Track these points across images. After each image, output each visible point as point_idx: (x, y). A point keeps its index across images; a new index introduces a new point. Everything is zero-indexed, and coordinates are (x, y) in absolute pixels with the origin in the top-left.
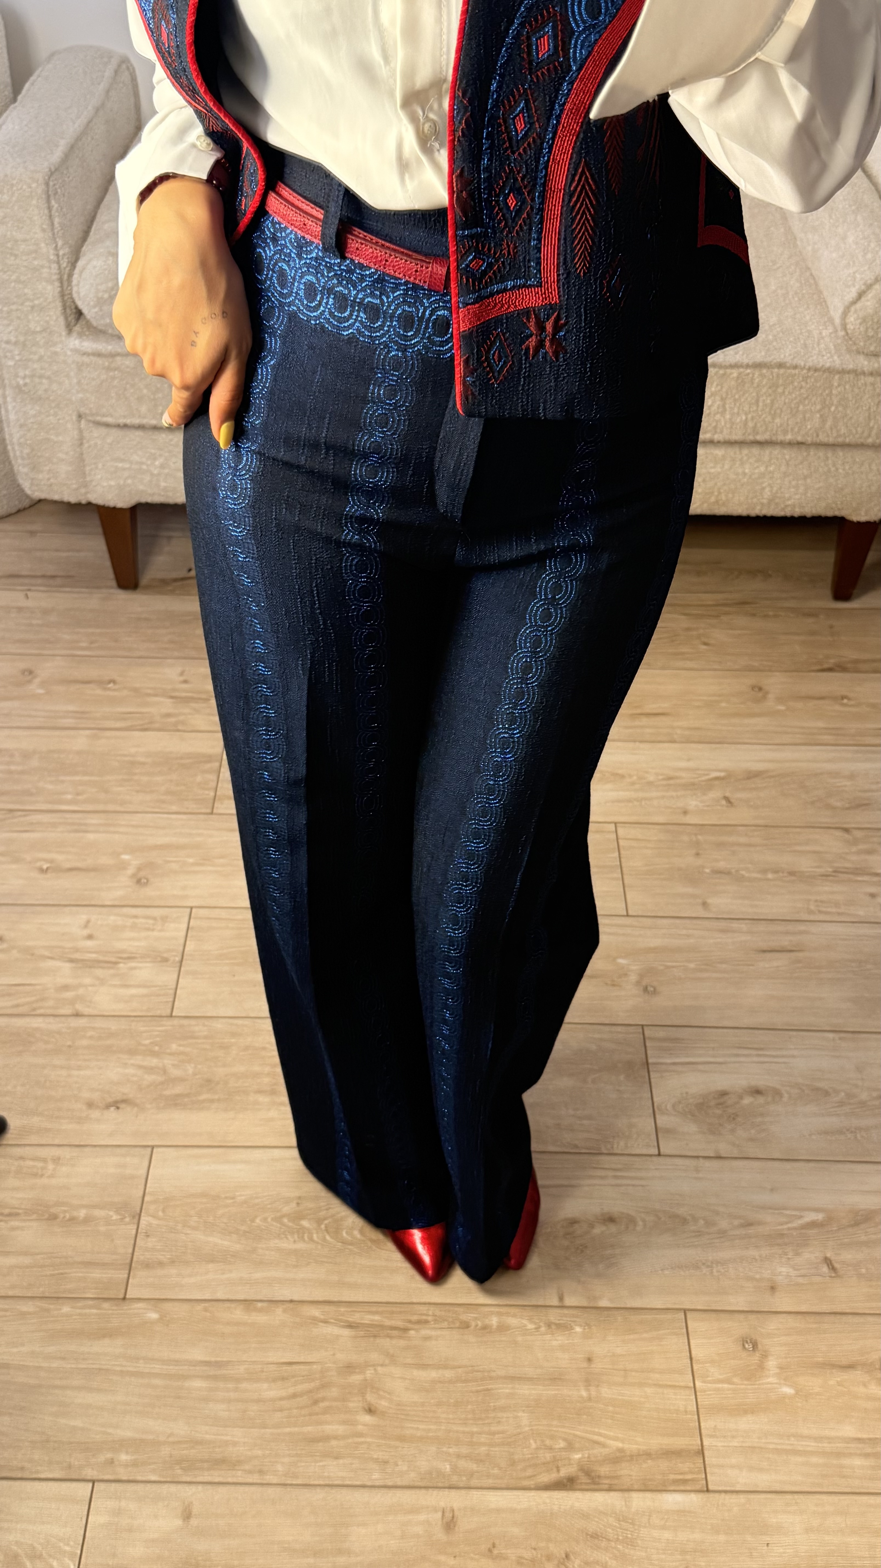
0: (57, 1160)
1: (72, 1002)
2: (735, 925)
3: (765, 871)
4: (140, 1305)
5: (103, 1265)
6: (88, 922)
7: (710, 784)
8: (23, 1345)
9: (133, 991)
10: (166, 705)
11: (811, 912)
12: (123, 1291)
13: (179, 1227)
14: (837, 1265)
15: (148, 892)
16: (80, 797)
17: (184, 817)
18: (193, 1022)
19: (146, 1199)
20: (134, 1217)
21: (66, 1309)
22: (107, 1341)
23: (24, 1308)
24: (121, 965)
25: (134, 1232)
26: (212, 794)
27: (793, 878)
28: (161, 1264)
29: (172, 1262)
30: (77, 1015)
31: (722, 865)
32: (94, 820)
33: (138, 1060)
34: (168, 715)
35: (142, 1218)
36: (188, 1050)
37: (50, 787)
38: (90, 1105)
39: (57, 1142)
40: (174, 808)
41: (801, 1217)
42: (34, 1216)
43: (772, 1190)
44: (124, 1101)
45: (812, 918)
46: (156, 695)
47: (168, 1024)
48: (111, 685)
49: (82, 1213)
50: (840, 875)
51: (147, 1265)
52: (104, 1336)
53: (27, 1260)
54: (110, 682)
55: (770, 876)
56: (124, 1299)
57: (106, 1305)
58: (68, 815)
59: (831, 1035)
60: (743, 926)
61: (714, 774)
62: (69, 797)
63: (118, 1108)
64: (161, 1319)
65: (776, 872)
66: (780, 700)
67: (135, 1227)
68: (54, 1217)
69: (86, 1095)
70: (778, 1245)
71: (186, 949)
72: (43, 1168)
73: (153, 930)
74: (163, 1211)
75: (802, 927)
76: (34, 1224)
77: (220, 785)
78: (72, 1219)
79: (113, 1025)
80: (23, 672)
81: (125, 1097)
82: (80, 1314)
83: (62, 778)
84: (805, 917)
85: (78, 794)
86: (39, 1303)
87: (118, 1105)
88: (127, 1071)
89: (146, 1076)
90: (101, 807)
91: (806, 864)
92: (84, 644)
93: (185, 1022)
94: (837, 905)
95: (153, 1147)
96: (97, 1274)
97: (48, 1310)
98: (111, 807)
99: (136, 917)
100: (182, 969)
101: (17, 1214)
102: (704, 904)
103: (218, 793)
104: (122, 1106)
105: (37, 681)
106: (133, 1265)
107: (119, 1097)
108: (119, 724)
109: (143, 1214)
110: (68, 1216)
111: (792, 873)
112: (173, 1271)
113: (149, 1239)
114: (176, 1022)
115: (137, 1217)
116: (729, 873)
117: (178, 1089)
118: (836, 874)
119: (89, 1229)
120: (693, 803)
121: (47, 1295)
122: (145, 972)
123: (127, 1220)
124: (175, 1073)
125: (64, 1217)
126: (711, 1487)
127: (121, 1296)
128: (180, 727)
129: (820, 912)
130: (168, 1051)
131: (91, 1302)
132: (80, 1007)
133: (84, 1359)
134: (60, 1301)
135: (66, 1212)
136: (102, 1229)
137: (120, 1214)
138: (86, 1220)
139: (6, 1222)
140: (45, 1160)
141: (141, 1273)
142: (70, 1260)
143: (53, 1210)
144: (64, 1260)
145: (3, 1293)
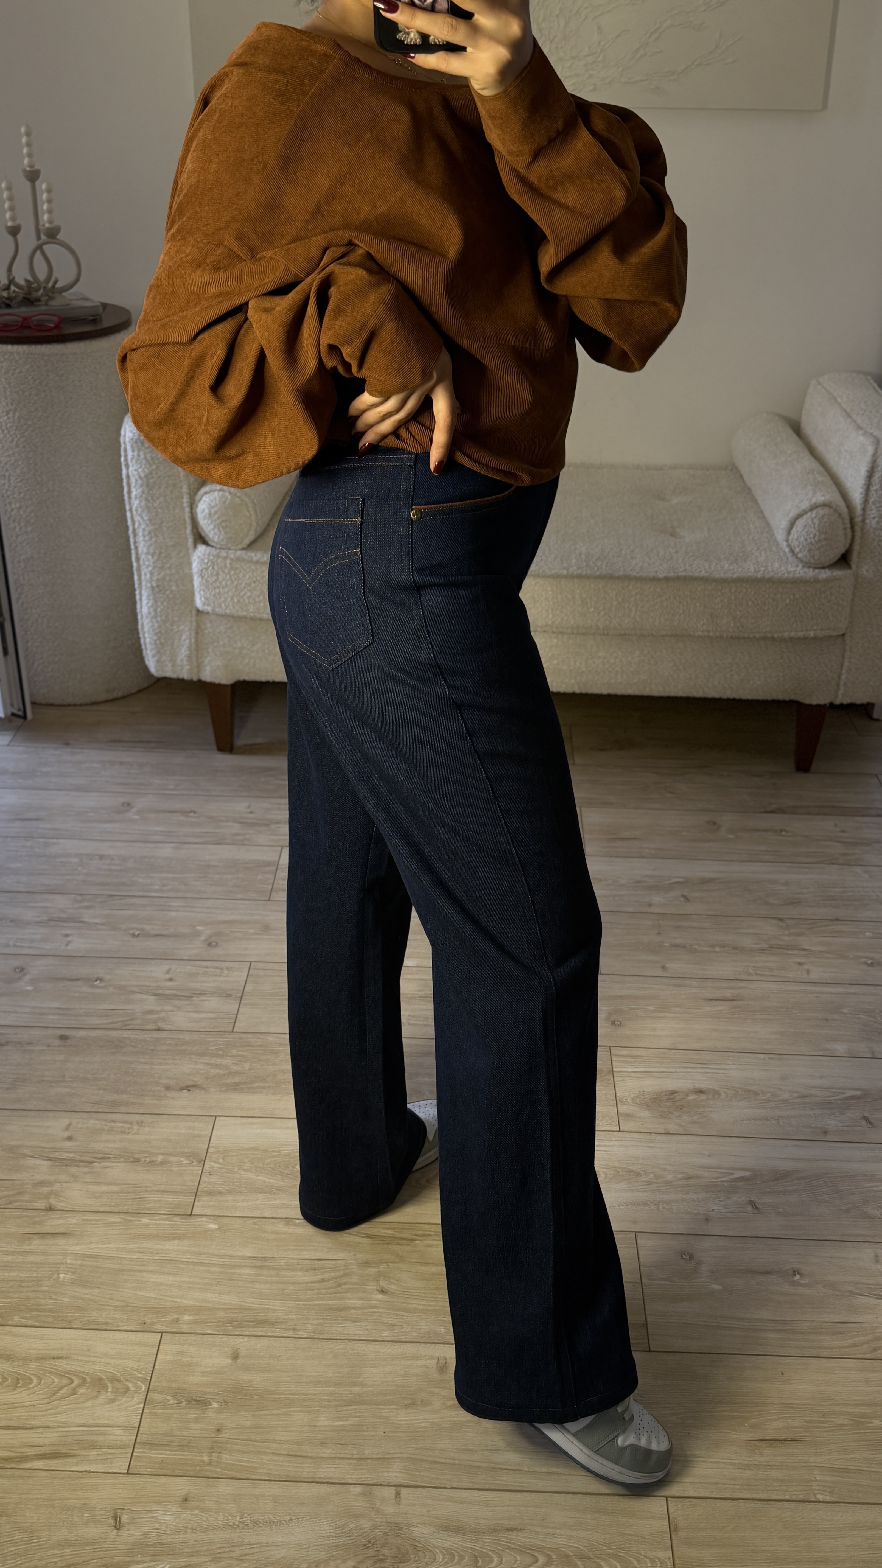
0: (140, 1123)
1: (155, 1021)
2: (687, 982)
3: (714, 946)
4: (204, 1219)
5: (175, 1192)
6: (169, 970)
7: (670, 887)
8: (110, 1243)
9: (203, 1015)
10: (236, 828)
11: (749, 974)
12: (190, 1210)
13: (236, 1169)
14: (758, 1206)
15: (217, 951)
16: (164, 888)
17: (247, 902)
18: (249, 1036)
19: (210, 1150)
20: (200, 1162)
21: (145, 1220)
22: (176, 1242)
23: (112, 1220)
24: (194, 998)
25: (200, 1172)
26: (270, 887)
27: (736, 951)
28: (220, 1193)
29: (230, 1192)
30: (159, 1030)
31: (679, 941)
32: (175, 903)
33: (206, 1060)
34: (238, 834)
35: (206, 1163)
36: (244, 1054)
37: (141, 880)
38: (168, 1088)
39: (140, 1111)
40: (239, 896)
41: (731, 1174)
42: (122, 1160)
43: (710, 1156)
44: (195, 1086)
45: (750, 978)
46: (227, 821)
47: (230, 1037)
48: (192, 814)
49: (160, 1159)
50: (774, 950)
51: (210, 1194)
52: (174, 1239)
53: (115, 1188)
54: (191, 812)
55: (718, 949)
56: (191, 1215)
57: (176, 1219)
58: (155, 900)
59: (762, 1056)
60: (696, 983)
61: (674, 880)
62: (157, 887)
64: (219, 1228)
65: (723, 946)
66: (730, 831)
67: (201, 1168)
68: (137, 1161)
69: (165, 1081)
70: (713, 1192)
71: (246, 989)
72: (129, 1128)
73: (220, 976)
74: (223, 1159)
75: (742, 984)
76: (122, 1164)
77: (276, 882)
78: (152, 1162)
79: (187, 1037)
80: (123, 804)
81: (195, 1083)
82: (155, 1224)
83: (152, 875)
84: (743, 977)
85: (164, 886)
86: (122, 1216)
87: (189, 1089)
88: (197, 1067)
89: (212, 1070)
90: (180, 895)
91: (747, 942)
92: (171, 787)
93: (244, 1036)
94: (771, 970)
95: (216, 1116)
96: (169, 1198)
97: (130, 1221)
98: (189, 895)
99: (207, 967)
100: (242, 1002)
101: (108, 1158)
102: (663, 968)
103: (274, 887)
104: (192, 1089)
105: (134, 810)
106: (198, 1193)
107: (190, 1083)
108: (197, 840)
109: (206, 1161)
110: (148, 1160)
111: (735, 948)
112: (230, 1198)
113: (211, 1177)
114: (236, 1035)
115: (203, 1162)
116: (684, 947)
117: (237, 1079)
118: (770, 949)
119: (164, 1169)
120: (656, 899)
121: (130, 1211)
122: (213, 1003)
123: (195, 1163)
124: (235, 1068)
125: (145, 1161)
126: (652, 1349)
127: (190, 1213)
128: (246, 843)
129: (757, 974)
130: (230, 1054)
131: (164, 1217)
132: (161, 1025)
133: (157, 1253)
134: (140, 1215)
135: (146, 1157)
136: (175, 1169)
137: (189, 1160)
138: (163, 1163)
139: (99, 1163)
140: (131, 1123)
141: (205, 1198)
142: (149, 1189)
143: (137, 1156)
144: (144, 1189)
145: (95, 1209)
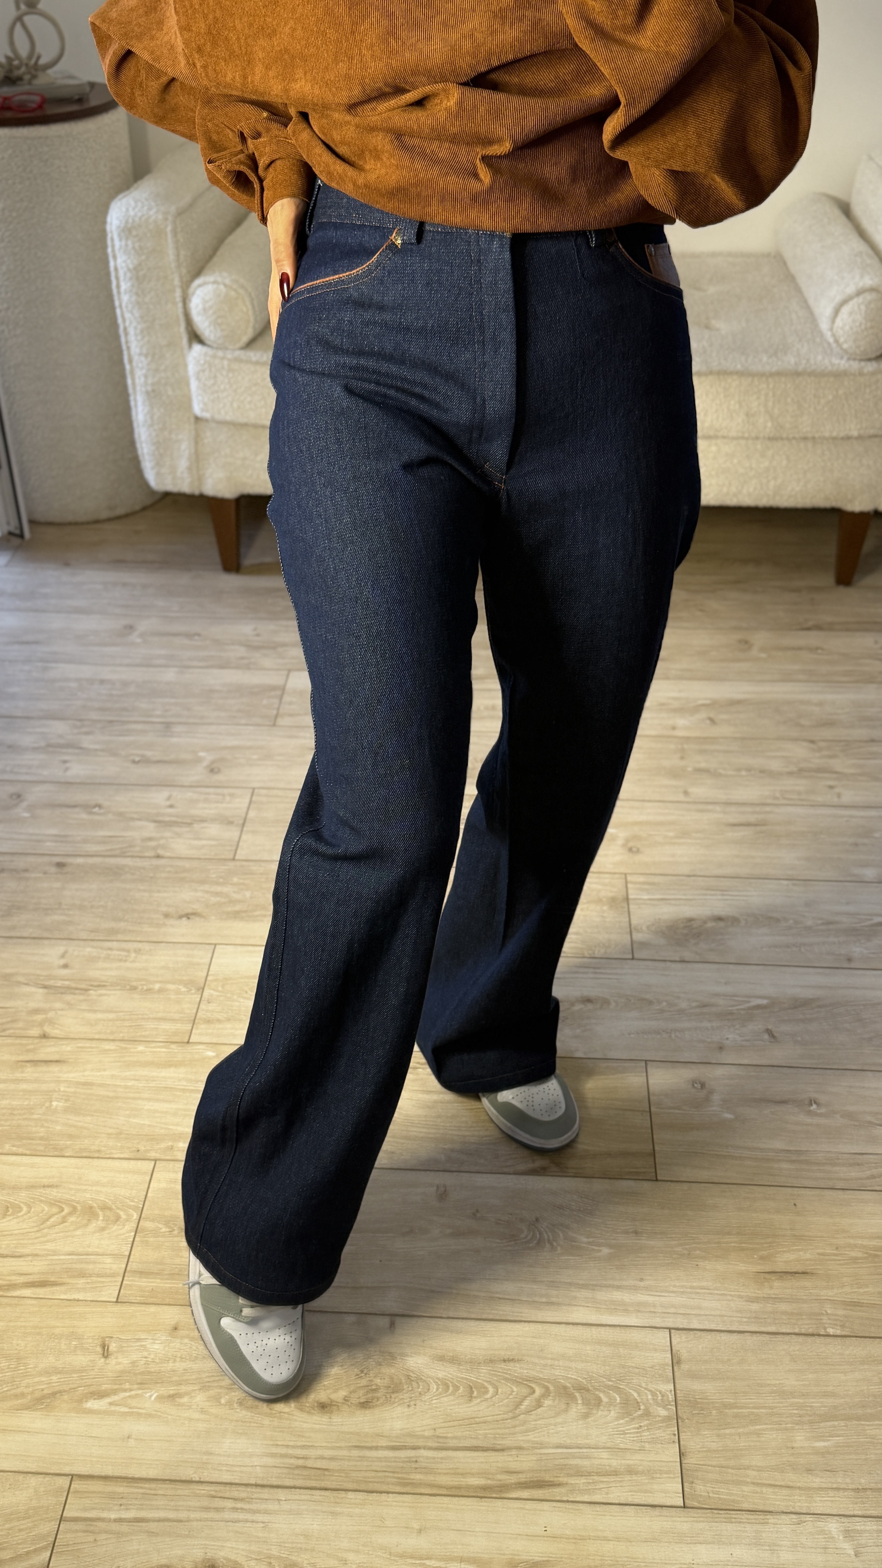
0: (138, 951)
1: (155, 848)
2: (710, 807)
3: (739, 770)
4: (201, 1047)
5: (173, 1020)
6: (170, 796)
7: (696, 709)
8: (105, 1070)
9: (204, 843)
10: (242, 651)
11: (776, 798)
12: (187, 1038)
13: (235, 998)
14: (775, 1034)
15: (219, 777)
17: (252, 727)
18: (251, 864)
19: (209, 978)
20: (198, 990)
21: (141, 1048)
22: (173, 1069)
23: (107, 1047)
24: (195, 825)
25: (198, 999)
26: (276, 713)
27: (763, 775)
28: (219, 1021)
29: (228, 1021)
30: (158, 857)
31: (703, 765)
32: (178, 729)
33: (206, 887)
34: (243, 658)
35: (205, 991)
36: (247, 883)
37: (143, 705)
38: (167, 916)
39: (138, 939)
40: (244, 721)
41: (749, 1002)
42: (119, 987)
43: (726, 983)
44: (194, 914)
45: (776, 802)
46: (232, 644)
47: (231, 865)
48: (196, 637)
49: (157, 986)
50: (804, 773)
51: (208, 1022)
52: (170, 1066)
53: (111, 1016)
54: (195, 635)
55: (744, 773)
56: (188, 1042)
57: (173, 1046)
58: (157, 725)
60: (718, 808)
61: (700, 702)
62: (159, 713)
63: (189, 918)
65: (748, 770)
66: (762, 650)
67: (199, 996)
68: (134, 988)
69: (164, 909)
70: (728, 1020)
71: (248, 816)
72: (126, 956)
73: (222, 802)
74: (222, 988)
75: (768, 809)
76: (118, 992)
77: (281, 707)
78: (149, 990)
79: (187, 864)
80: (125, 627)
81: (194, 911)
82: (151, 1052)
83: (154, 700)
84: (771, 801)
85: (166, 711)
86: (118, 1043)
88: (197, 894)
89: (212, 898)
90: (183, 720)
91: (775, 765)
92: (175, 609)
93: (243, 863)
94: (799, 793)
95: (215, 945)
96: (166, 1026)
97: (126, 1048)
98: (192, 720)
99: (208, 794)
100: (244, 829)
101: (104, 986)
102: (686, 793)
103: (280, 712)
104: (191, 917)
105: (136, 633)
106: (196, 1021)
107: (190, 911)
108: (201, 664)
109: (205, 988)
110: (145, 988)
111: (762, 771)
112: (228, 1026)
113: (210, 1004)
114: (238, 863)
115: (201, 990)
116: (708, 771)
117: (238, 908)
118: (801, 772)
119: (162, 996)
120: (681, 722)
121: (126, 1038)
122: (214, 830)
123: (193, 991)
124: (236, 896)
125: (142, 989)
126: (659, 1178)
127: (186, 1040)
128: (251, 666)
129: (784, 798)
130: (230, 882)
131: (161, 1044)
132: (160, 852)
133: (153, 1081)
134: (136, 1043)
135: (144, 985)
136: (172, 997)
137: (187, 988)
138: (160, 991)
139: (95, 990)
140: (128, 951)
141: (202, 1026)
142: (145, 1016)
143: (134, 984)
144: (140, 1016)
145: (91, 1036)
